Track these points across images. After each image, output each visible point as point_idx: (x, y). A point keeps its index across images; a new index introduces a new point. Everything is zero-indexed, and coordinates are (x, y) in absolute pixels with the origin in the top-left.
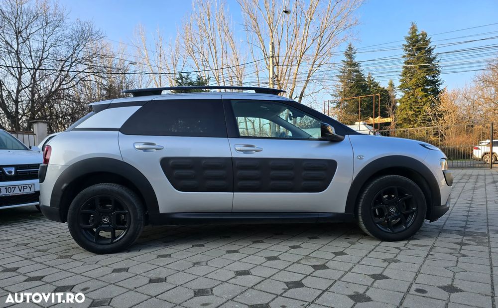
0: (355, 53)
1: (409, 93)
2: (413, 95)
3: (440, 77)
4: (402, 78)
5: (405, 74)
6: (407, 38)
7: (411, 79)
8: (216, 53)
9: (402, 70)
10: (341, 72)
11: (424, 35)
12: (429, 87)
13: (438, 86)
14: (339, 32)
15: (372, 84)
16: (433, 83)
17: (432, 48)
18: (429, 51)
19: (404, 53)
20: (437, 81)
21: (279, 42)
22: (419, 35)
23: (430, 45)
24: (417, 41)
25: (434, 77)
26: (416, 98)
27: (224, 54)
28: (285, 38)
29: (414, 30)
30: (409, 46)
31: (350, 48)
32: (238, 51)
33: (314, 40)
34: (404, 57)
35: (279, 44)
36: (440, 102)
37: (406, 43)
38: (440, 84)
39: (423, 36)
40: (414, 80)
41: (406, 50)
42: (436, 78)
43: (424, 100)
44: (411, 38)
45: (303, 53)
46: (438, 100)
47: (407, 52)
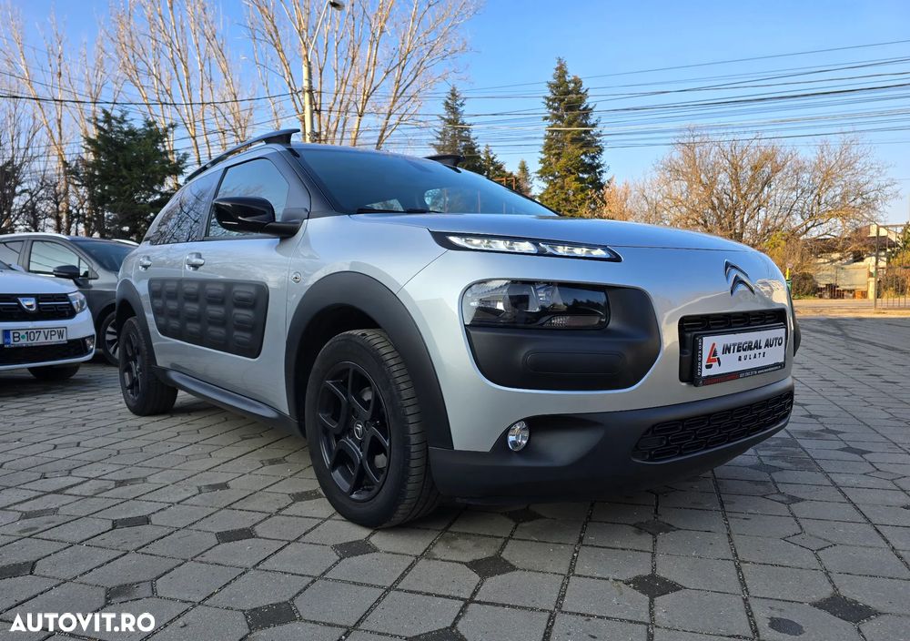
0: (462, 105)
1: (555, 184)
2: (562, 188)
3: (604, 158)
4: (543, 156)
5: (548, 148)
6: (550, 85)
7: (558, 160)
8: (188, 78)
9: (543, 142)
10: (438, 138)
11: (577, 82)
12: (586, 176)
13: (600, 175)
14: (433, 62)
15: (493, 164)
16: (592, 168)
17: (590, 107)
18: (587, 112)
19: (546, 112)
20: (599, 166)
21: (321, 70)
22: (570, 82)
23: (587, 101)
24: (568, 93)
25: (593, 158)
26: (566, 194)
27: (206, 84)
28: (332, 62)
29: (561, 71)
30: (554, 101)
31: (453, 95)
32: (236, 79)
33: (387, 73)
34: (546, 118)
35: (321, 74)
36: (605, 202)
37: (549, 95)
38: (602, 171)
39: (576, 84)
40: (563, 161)
41: (550, 107)
42: (597, 161)
43: (579, 197)
44: (557, 87)
45: (368, 97)
46: (602, 199)
47: (551, 110)
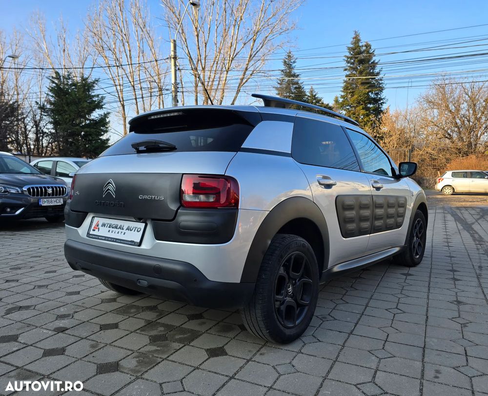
1: (350, 111)
2: (354, 114)
3: (384, 94)
4: (343, 94)
5: (346, 89)
6: (349, 48)
7: (352, 96)
8: (130, 51)
9: (343, 85)
11: (368, 46)
12: (371, 106)
13: (382, 105)
14: (274, 37)
15: (315, 99)
16: (376, 101)
17: (376, 61)
18: (374, 65)
19: (344, 64)
20: (380, 99)
21: (206, 44)
22: (362, 46)
23: (374, 58)
24: (360, 53)
25: (377, 94)
26: (356, 118)
27: (141, 55)
29: (357, 40)
30: (351, 58)
31: (289, 56)
32: (157, 50)
33: (245, 44)
34: (346, 70)
35: (206, 46)
36: (381, 123)
37: (348, 54)
38: (383, 103)
39: (367, 47)
40: (356, 96)
41: (348, 62)
42: (379, 96)
43: (365, 120)
44: (353, 49)
45: (233, 59)
46: (379, 121)
47: (349, 65)
